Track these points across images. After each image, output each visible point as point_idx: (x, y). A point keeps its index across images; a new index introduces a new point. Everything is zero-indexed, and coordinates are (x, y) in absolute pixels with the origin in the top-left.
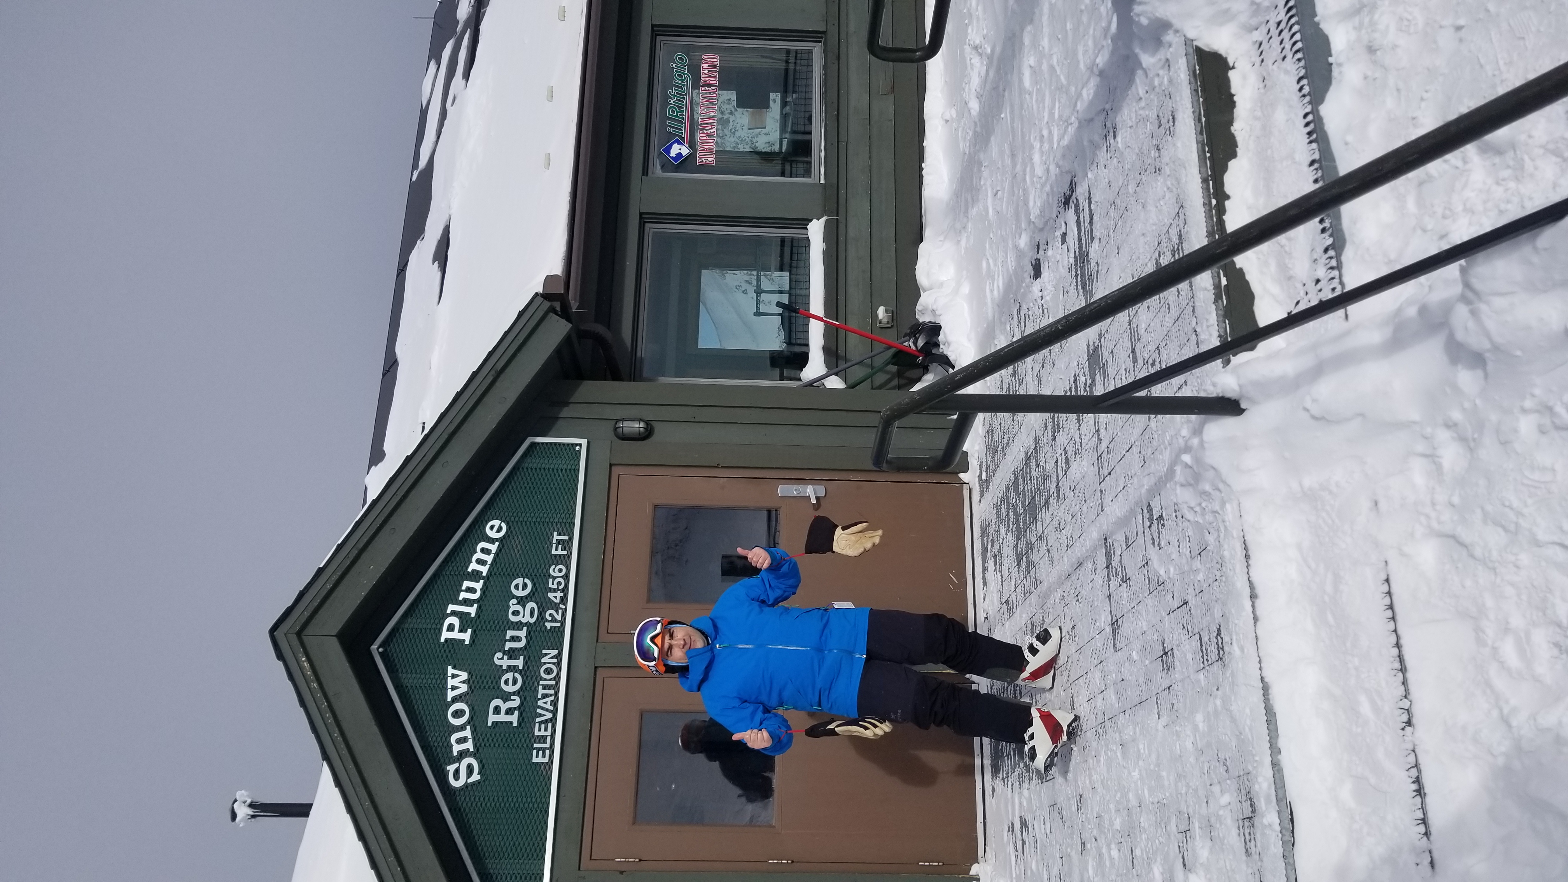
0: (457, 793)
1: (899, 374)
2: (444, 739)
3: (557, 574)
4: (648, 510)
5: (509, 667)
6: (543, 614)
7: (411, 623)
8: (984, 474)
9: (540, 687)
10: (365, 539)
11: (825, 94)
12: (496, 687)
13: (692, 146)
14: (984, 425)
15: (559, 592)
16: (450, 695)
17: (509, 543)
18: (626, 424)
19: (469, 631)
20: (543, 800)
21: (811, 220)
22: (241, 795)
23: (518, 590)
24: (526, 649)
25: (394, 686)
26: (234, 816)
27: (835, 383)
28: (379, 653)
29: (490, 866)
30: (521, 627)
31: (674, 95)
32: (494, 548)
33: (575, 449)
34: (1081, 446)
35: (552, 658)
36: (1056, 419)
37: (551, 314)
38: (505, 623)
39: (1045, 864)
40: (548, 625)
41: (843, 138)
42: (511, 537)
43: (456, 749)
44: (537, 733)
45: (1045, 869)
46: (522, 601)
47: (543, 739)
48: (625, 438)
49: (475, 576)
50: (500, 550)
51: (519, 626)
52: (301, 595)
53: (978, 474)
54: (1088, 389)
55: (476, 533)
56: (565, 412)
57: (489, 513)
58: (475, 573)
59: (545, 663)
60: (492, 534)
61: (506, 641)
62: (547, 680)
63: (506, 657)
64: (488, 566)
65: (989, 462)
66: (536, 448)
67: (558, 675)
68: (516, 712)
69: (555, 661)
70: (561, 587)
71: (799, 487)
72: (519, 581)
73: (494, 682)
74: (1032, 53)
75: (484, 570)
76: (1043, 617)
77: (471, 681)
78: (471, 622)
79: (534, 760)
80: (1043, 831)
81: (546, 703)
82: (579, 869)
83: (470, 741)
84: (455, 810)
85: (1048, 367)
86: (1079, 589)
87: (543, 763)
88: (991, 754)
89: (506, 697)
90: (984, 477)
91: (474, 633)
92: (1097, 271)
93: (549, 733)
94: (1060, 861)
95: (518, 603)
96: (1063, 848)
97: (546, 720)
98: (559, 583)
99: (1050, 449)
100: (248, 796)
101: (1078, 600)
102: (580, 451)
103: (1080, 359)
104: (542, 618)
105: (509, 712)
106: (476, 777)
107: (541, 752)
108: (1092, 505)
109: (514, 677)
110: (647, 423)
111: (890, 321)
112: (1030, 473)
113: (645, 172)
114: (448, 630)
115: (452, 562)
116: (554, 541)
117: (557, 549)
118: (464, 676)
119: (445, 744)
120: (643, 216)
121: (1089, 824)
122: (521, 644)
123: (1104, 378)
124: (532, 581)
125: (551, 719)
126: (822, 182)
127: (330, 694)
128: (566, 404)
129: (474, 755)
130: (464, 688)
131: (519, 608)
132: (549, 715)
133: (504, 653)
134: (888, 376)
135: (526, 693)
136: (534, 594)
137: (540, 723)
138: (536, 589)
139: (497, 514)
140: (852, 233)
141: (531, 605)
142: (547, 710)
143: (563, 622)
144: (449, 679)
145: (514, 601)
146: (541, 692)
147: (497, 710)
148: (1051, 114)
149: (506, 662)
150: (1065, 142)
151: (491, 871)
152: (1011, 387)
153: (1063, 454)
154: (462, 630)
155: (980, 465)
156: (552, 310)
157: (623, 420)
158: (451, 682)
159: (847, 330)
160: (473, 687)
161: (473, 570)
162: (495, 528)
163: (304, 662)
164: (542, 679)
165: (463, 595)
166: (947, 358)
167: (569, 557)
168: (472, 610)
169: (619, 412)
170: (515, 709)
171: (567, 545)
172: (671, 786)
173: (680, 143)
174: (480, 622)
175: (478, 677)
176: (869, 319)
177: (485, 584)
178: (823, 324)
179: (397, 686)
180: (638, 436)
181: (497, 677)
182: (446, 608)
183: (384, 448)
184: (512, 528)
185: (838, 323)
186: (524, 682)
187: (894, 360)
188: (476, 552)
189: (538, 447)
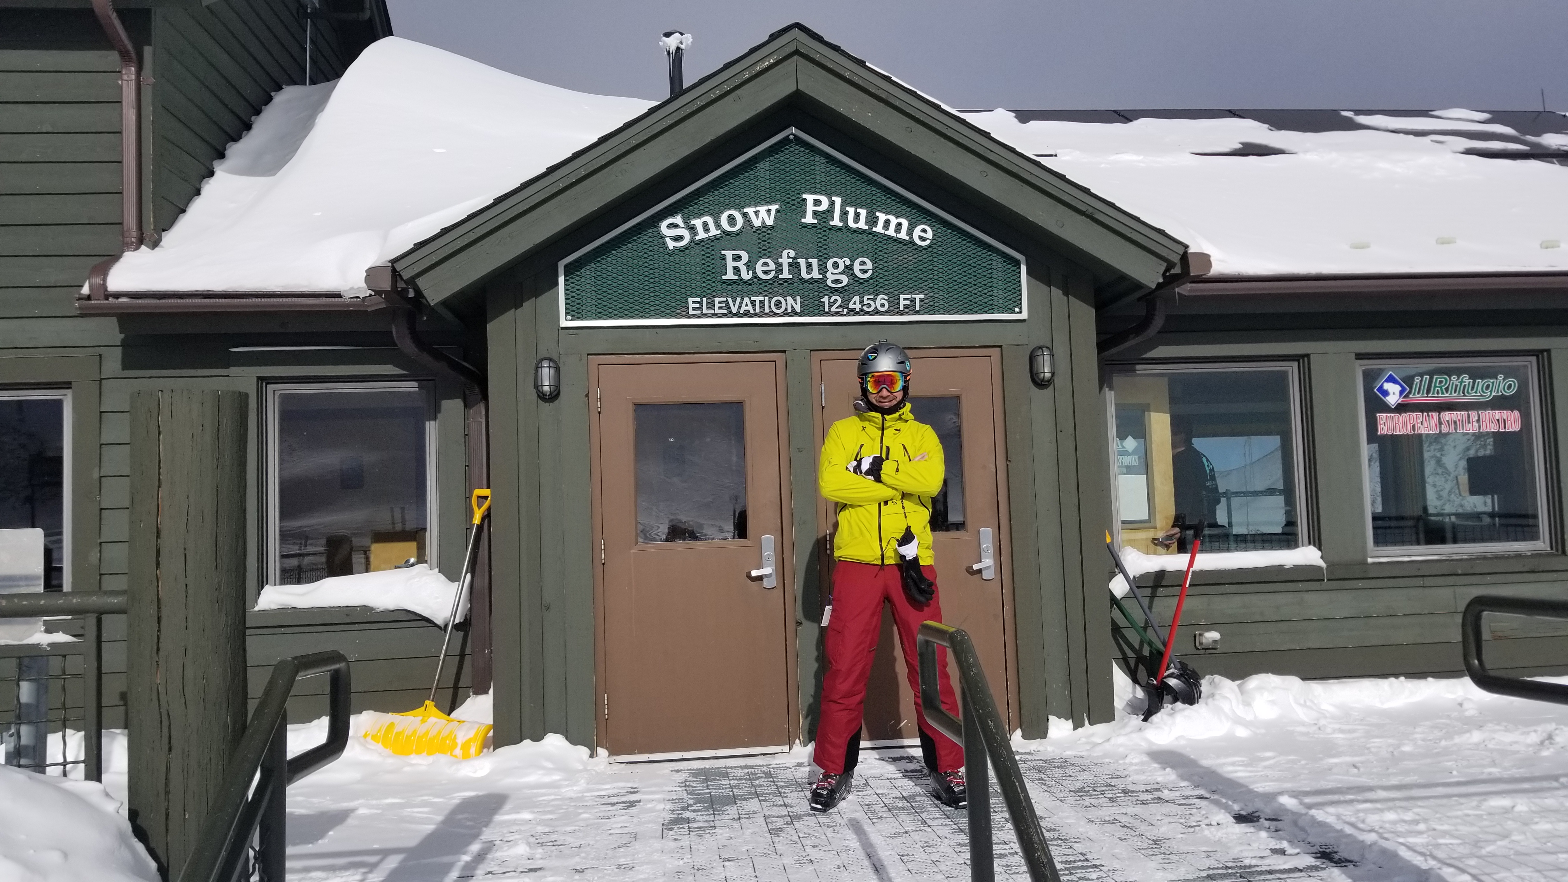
0: (655, 229)
1: (1140, 659)
2: (707, 210)
3: (879, 302)
4: (952, 391)
5: (781, 265)
6: (836, 293)
7: (820, 162)
9: (762, 298)
10: (898, 103)
11: (1484, 558)
12: (760, 255)
13: (1401, 408)
15: (860, 306)
16: (750, 211)
17: (910, 250)
18: (1047, 358)
19: (815, 221)
20: (652, 313)
21: (1320, 549)
22: (687, 38)
23: (860, 264)
24: (800, 279)
25: (756, 154)
26: (667, 35)
27: (1119, 587)
28: (788, 136)
29: (588, 268)
30: (821, 272)
31: (1461, 383)
32: (903, 235)
33: (1015, 307)
35: (792, 307)
37: (1165, 264)
38: (826, 256)
40: (825, 299)
41: (1428, 581)
42: (915, 252)
43: (698, 223)
44: (717, 300)
46: (849, 269)
47: (711, 306)
48: (1032, 358)
49: (872, 220)
50: (901, 242)
51: (823, 270)
52: (836, 48)
55: (919, 215)
56: (1057, 293)
57: (939, 226)
58: (875, 220)
59: (786, 300)
60: (917, 232)
61: (807, 259)
62: (770, 304)
63: (790, 260)
64: (883, 232)
66: (1014, 266)
67: (776, 314)
68: (736, 277)
69: (789, 310)
70: (865, 308)
71: (991, 551)
72: (869, 265)
73: (765, 252)
75: (879, 229)
77: (764, 229)
78: (824, 222)
79: (690, 300)
81: (747, 305)
82: (588, 355)
83: (706, 236)
84: (640, 229)
87: (688, 308)
89: (750, 265)
91: (814, 226)
93: (717, 311)
95: (846, 267)
97: (729, 308)
98: (869, 305)
100: (687, 45)
102: (1014, 312)
104: (832, 293)
105: (737, 270)
106: (671, 245)
107: (698, 305)
109: (771, 271)
110: (1050, 382)
111: (1203, 647)
113: (1359, 356)
114: (815, 200)
115: (885, 196)
116: (913, 296)
117: (905, 299)
118: (770, 222)
119: (702, 212)
120: (1306, 359)
122: (804, 275)
124: (870, 278)
125: (731, 312)
126: (1370, 560)
127: (738, 93)
128: (1066, 294)
129: (692, 241)
130: (757, 223)
131: (841, 267)
132: (734, 310)
133: (794, 259)
134: (1137, 647)
135: (755, 285)
136: (857, 281)
137: (727, 302)
138: (861, 283)
139: (940, 235)
140: (1310, 597)
141: (845, 279)
142: (740, 307)
143: (828, 314)
144: (766, 208)
145: (848, 262)
146: (757, 299)
147: (737, 258)
149: (785, 261)
151: (583, 270)
154: (815, 214)
156: (1170, 265)
157: (1052, 355)
158: (762, 209)
159: (1181, 598)
160: (759, 232)
161: (877, 217)
162: (924, 234)
163: (769, 61)
164: (771, 298)
165: (851, 210)
166: (1156, 713)
167: (898, 313)
168: (836, 222)
169: (1061, 350)
170: (740, 275)
171: (910, 309)
172: (671, 438)
173: (1401, 392)
174: (825, 231)
175: (769, 236)
176: (1203, 622)
177: (864, 231)
178: (1185, 569)
179: (756, 158)
180: (1035, 372)
181: (770, 254)
182: (837, 195)
183: (1032, 122)
184: (925, 252)
185: (1187, 586)
186: (766, 281)
187: (1155, 652)
188: (897, 218)
189: (1014, 268)
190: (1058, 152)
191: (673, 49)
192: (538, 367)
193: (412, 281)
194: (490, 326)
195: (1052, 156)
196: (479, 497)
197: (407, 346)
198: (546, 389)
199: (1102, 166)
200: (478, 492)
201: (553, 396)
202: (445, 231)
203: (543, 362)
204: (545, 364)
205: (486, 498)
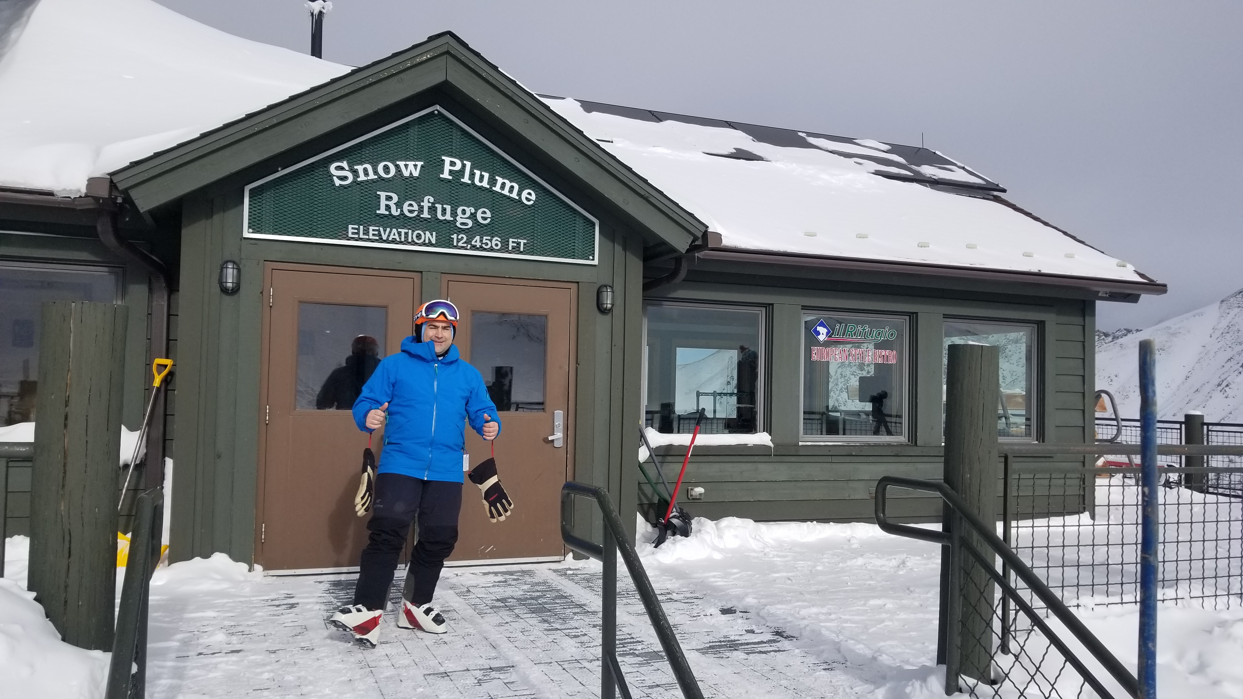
0: (325, 169)
1: (651, 505)
2: (367, 159)
3: (494, 242)
4: (543, 311)
5: (422, 207)
6: (463, 232)
7: (456, 134)
8: (571, 572)
9: (407, 231)
10: (519, 101)
11: (869, 445)
12: (407, 197)
13: (826, 344)
15: (480, 244)
16: (401, 164)
17: (518, 206)
18: (610, 294)
19: (451, 178)
20: (319, 233)
21: (770, 434)
22: (329, 5)
23: (482, 213)
24: (436, 219)
25: (408, 122)
27: (643, 454)
28: (433, 111)
29: (269, 193)
30: (453, 216)
31: (864, 329)
32: (514, 195)
33: (590, 255)
34: (587, 647)
35: (429, 239)
37: (692, 238)
38: (457, 204)
39: (260, 623)
40: (455, 236)
41: (835, 459)
42: (522, 208)
43: (360, 168)
44: (371, 228)
45: (256, 622)
46: (473, 216)
47: (366, 232)
48: (599, 293)
49: (492, 182)
50: (512, 200)
51: (454, 214)
52: (477, 54)
53: (571, 568)
54: (631, 651)
55: (526, 182)
56: (618, 249)
57: (541, 192)
58: (494, 182)
59: (425, 234)
60: (525, 194)
61: (442, 205)
62: (412, 236)
63: (430, 205)
64: (500, 191)
65: (580, 576)
66: (590, 226)
67: (417, 244)
68: (387, 213)
69: (427, 241)
70: (484, 246)
71: (561, 427)
72: (489, 214)
73: (411, 196)
74: (896, 606)
75: (497, 188)
76: (455, 619)
77: (411, 179)
78: (457, 179)
79: (350, 226)
80: (286, 621)
81: (394, 235)
82: (265, 261)
83: (366, 179)
84: (312, 168)
86: (475, 647)
87: (348, 232)
88: (347, 580)
89: (399, 205)
90: (569, 572)
91: (449, 181)
92: (722, 658)
93: (371, 237)
94: (262, 633)
95: (471, 214)
96: (272, 637)
97: (381, 235)
98: (487, 244)
99: (586, 623)
100: (328, 10)
101: (466, 646)
102: (588, 259)
103: (655, 645)
104: (460, 232)
105: (388, 207)
106: (338, 182)
107: (356, 231)
108: (541, 656)
109: (414, 211)
110: (611, 310)
111: (693, 497)
112: (569, 608)
113: (804, 308)
114: (451, 161)
115: (503, 165)
116: (519, 240)
117: (513, 242)
118: (416, 174)
119: (363, 160)
120: (771, 306)
121: (290, 656)
122: (440, 216)
123: (639, 664)
124: (489, 224)
125: (381, 239)
126: (800, 443)
127: (402, 76)
128: (625, 249)
129: (355, 181)
130: (406, 174)
131: (468, 214)
132: (385, 237)
133: (433, 204)
134: (649, 495)
135: (402, 220)
136: (478, 225)
137: (379, 231)
138: (482, 227)
139: (540, 198)
140: (762, 466)
141: (470, 223)
142: (389, 236)
143: (456, 247)
144: (414, 163)
145: (473, 211)
146: (403, 231)
147: (389, 198)
148: (846, 621)
149: (426, 204)
150: (824, 632)
151: (264, 194)
153: (582, 633)
154: (451, 172)
155: (578, 569)
157: (613, 292)
158: (411, 164)
159: (684, 463)
160: (407, 180)
161: (496, 180)
162: (529, 196)
163: (427, 56)
164: (413, 231)
165: (478, 173)
166: (662, 542)
167: (507, 251)
168: (466, 179)
169: (618, 287)
170: (390, 212)
171: (516, 250)
172: (328, 330)
173: (827, 334)
174: (457, 185)
175: (415, 184)
176: (694, 480)
177: (486, 189)
178: (689, 444)
179: (408, 125)
180: (600, 303)
181: (414, 198)
182: (467, 160)
183: (593, 112)
184: (529, 209)
185: (689, 456)
186: (410, 218)
187: (662, 500)
188: (510, 182)
189: (591, 228)
190: (614, 140)
191: (316, 12)
192: (223, 267)
193: (126, 192)
194: (184, 232)
195: (609, 142)
196: (159, 365)
197: (109, 238)
198: (230, 285)
199: (644, 154)
200: (158, 361)
201: (235, 290)
202: (157, 155)
203: (229, 263)
204: (230, 266)
205: (166, 366)
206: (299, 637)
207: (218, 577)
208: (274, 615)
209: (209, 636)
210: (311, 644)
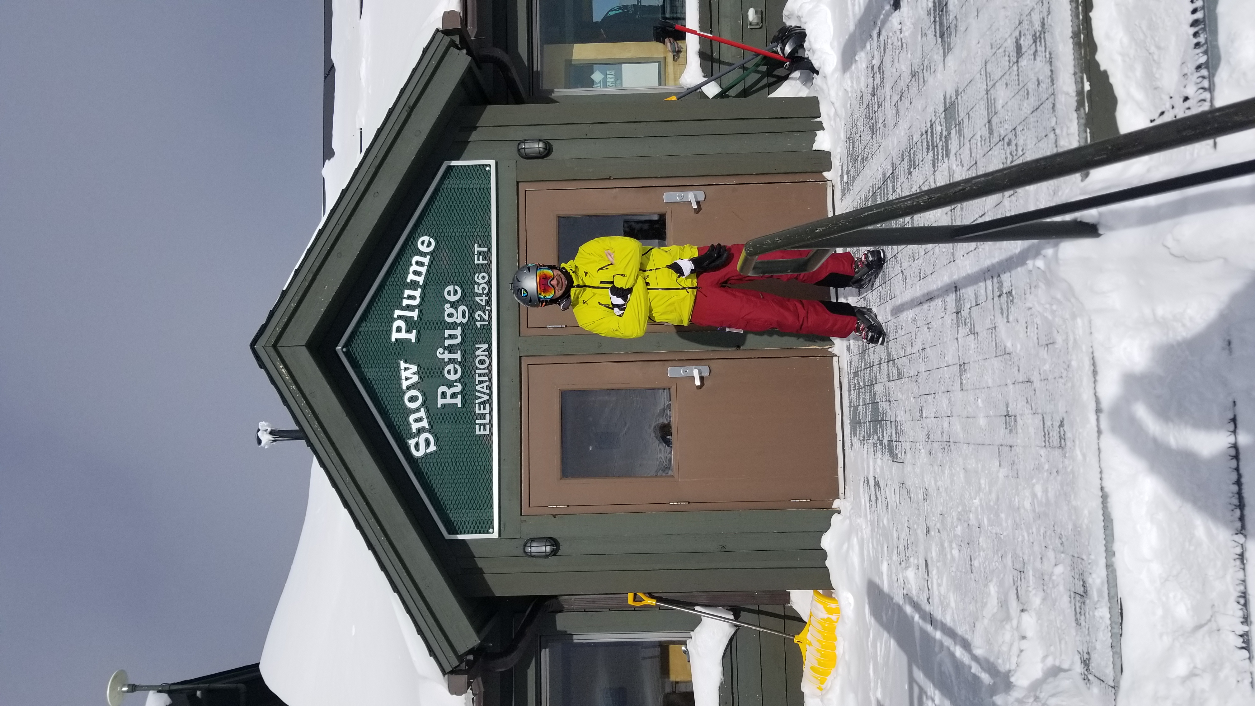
0: (420, 461)
2: (404, 419)
3: (481, 281)
4: (553, 222)
5: (450, 359)
6: (473, 315)
7: (365, 327)
8: (845, 177)
9: (477, 375)
10: (317, 264)
12: (441, 376)
14: (845, 130)
15: (484, 296)
16: (405, 384)
17: (438, 255)
18: (527, 145)
19: (414, 331)
20: (488, 463)
23: (450, 295)
24: (462, 344)
25: (359, 378)
26: (259, 441)
27: (712, 90)
28: (344, 352)
29: (451, 515)
30: (456, 327)
32: (426, 260)
33: (485, 170)
35: (484, 351)
36: (912, 155)
37: (452, 48)
38: (443, 323)
39: (895, 525)
40: (478, 324)
42: (440, 251)
43: (415, 427)
44: (478, 412)
45: (894, 529)
46: (454, 305)
47: (483, 416)
48: (527, 157)
49: (414, 285)
50: (432, 262)
51: (454, 326)
52: (272, 314)
53: (840, 174)
54: (944, 140)
55: (409, 248)
56: (474, 136)
57: (419, 231)
58: (413, 283)
59: (479, 356)
60: (423, 249)
61: (445, 338)
62: (481, 369)
63: (446, 352)
64: (423, 277)
65: (850, 167)
66: (452, 171)
67: (490, 364)
68: (460, 396)
69: (487, 353)
70: (485, 292)
71: (682, 194)
72: (450, 288)
73: (439, 373)
75: (421, 280)
76: (896, 326)
77: (421, 373)
78: (415, 324)
79: (478, 433)
80: (894, 500)
81: (482, 388)
82: (521, 515)
83: (425, 420)
84: (419, 473)
85: (905, 102)
86: (930, 320)
87: (485, 435)
88: (850, 415)
89: (450, 385)
90: (845, 179)
91: (418, 332)
92: (956, 26)
93: (487, 411)
94: (907, 530)
95: (452, 307)
96: (911, 522)
97: (484, 401)
98: (484, 289)
99: (906, 181)
100: (268, 426)
101: (928, 328)
102: (490, 171)
103: (937, 107)
104: (473, 318)
105: (454, 396)
106: (432, 448)
107: (482, 427)
109: (454, 368)
110: (546, 143)
111: (760, 22)
112: (888, 194)
114: (397, 331)
115: (393, 274)
116: (476, 253)
117: (479, 259)
118: (414, 368)
119: (406, 423)
121: (933, 516)
122: (458, 341)
123: (960, 136)
124: (461, 287)
125: (488, 400)
127: (307, 394)
128: (475, 128)
129: (430, 431)
130: (415, 378)
131: (452, 311)
132: (486, 397)
133: (445, 348)
134: (758, 76)
135: (466, 381)
136: (464, 298)
137: (480, 404)
138: (465, 294)
139: (426, 230)
141: (462, 308)
142: (484, 393)
143: (490, 321)
144: (403, 371)
145: (448, 305)
146: (478, 379)
149: (446, 356)
151: (452, 519)
152: (871, 106)
154: (408, 331)
155: (842, 167)
156: (452, 44)
157: (525, 141)
158: (404, 374)
159: (721, 41)
160: (422, 377)
161: (412, 281)
162: (426, 244)
163: (282, 369)
164: (477, 368)
165: (405, 302)
166: (812, 64)
167: (489, 265)
168: (415, 314)
169: (520, 134)
170: (458, 393)
171: (486, 256)
172: (589, 449)
174: (422, 324)
175: (426, 369)
176: (740, 22)
177: (422, 292)
178: (698, 37)
179: (362, 379)
180: (539, 155)
181: (441, 368)
182: (393, 313)
183: (333, 147)
184: (440, 243)
185: (711, 36)
186: (463, 372)
188: (412, 265)
189: (454, 170)
190: (358, 127)
192: (531, 555)
193: (460, 658)
194: (498, 594)
195: (361, 132)
196: (634, 600)
197: (512, 660)
198: (548, 549)
199: (370, 92)
200: (630, 601)
201: (555, 543)
202: (420, 632)
203: (527, 551)
204: (528, 549)
205: (635, 595)
206: (912, 496)
207: (846, 546)
208: (887, 506)
209: (909, 583)
210: (920, 488)
